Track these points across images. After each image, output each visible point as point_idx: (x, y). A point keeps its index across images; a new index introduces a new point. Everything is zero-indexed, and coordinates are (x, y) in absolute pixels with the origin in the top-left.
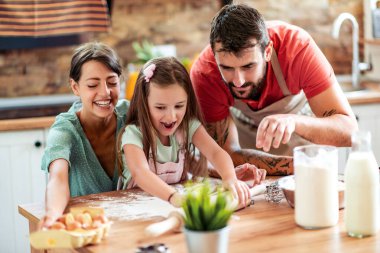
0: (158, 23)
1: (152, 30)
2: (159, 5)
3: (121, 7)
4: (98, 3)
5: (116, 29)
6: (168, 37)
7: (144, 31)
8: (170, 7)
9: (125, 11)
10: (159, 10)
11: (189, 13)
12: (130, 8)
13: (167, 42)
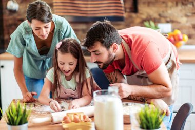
0: (163, 12)
1: (160, 15)
2: (163, 2)
3: (144, 3)
4: (119, 1)
5: (141, 14)
6: (168, 19)
7: (156, 16)
8: (170, 4)
9: (146, 5)
10: (164, 5)
11: (180, 7)
12: (149, 4)
13: (168, 22)
